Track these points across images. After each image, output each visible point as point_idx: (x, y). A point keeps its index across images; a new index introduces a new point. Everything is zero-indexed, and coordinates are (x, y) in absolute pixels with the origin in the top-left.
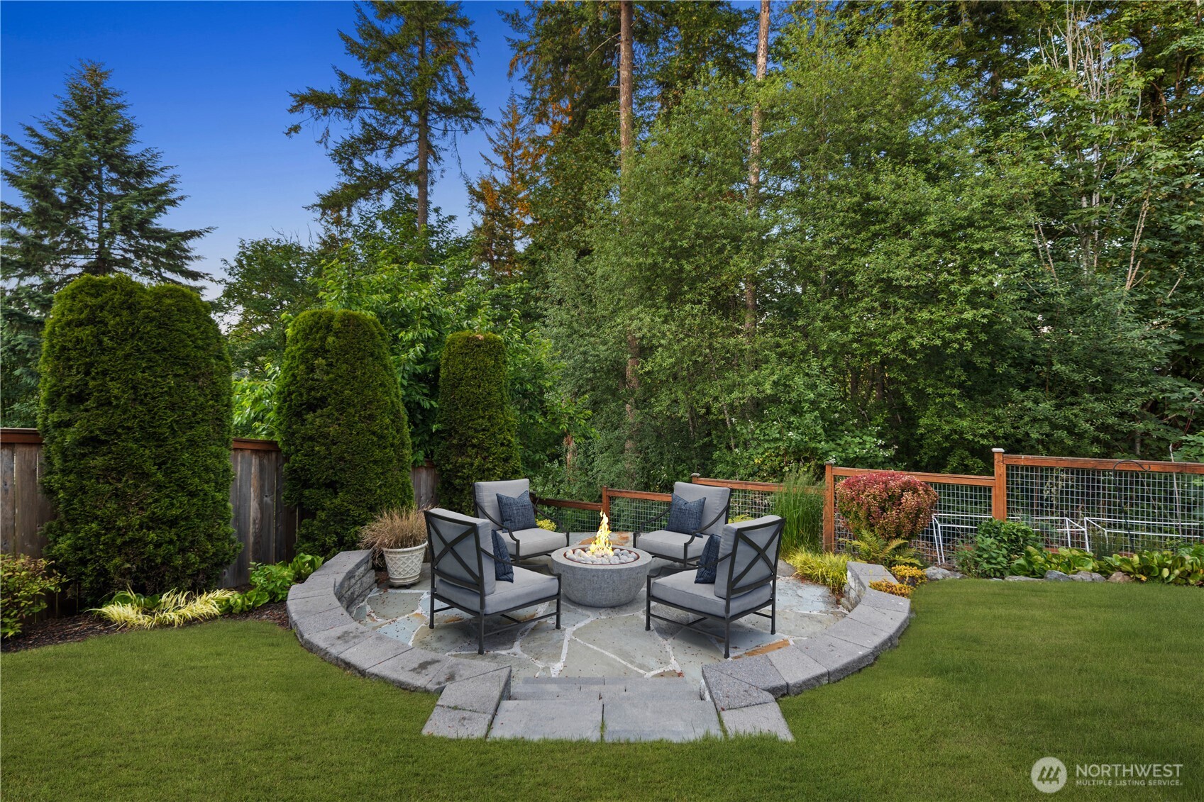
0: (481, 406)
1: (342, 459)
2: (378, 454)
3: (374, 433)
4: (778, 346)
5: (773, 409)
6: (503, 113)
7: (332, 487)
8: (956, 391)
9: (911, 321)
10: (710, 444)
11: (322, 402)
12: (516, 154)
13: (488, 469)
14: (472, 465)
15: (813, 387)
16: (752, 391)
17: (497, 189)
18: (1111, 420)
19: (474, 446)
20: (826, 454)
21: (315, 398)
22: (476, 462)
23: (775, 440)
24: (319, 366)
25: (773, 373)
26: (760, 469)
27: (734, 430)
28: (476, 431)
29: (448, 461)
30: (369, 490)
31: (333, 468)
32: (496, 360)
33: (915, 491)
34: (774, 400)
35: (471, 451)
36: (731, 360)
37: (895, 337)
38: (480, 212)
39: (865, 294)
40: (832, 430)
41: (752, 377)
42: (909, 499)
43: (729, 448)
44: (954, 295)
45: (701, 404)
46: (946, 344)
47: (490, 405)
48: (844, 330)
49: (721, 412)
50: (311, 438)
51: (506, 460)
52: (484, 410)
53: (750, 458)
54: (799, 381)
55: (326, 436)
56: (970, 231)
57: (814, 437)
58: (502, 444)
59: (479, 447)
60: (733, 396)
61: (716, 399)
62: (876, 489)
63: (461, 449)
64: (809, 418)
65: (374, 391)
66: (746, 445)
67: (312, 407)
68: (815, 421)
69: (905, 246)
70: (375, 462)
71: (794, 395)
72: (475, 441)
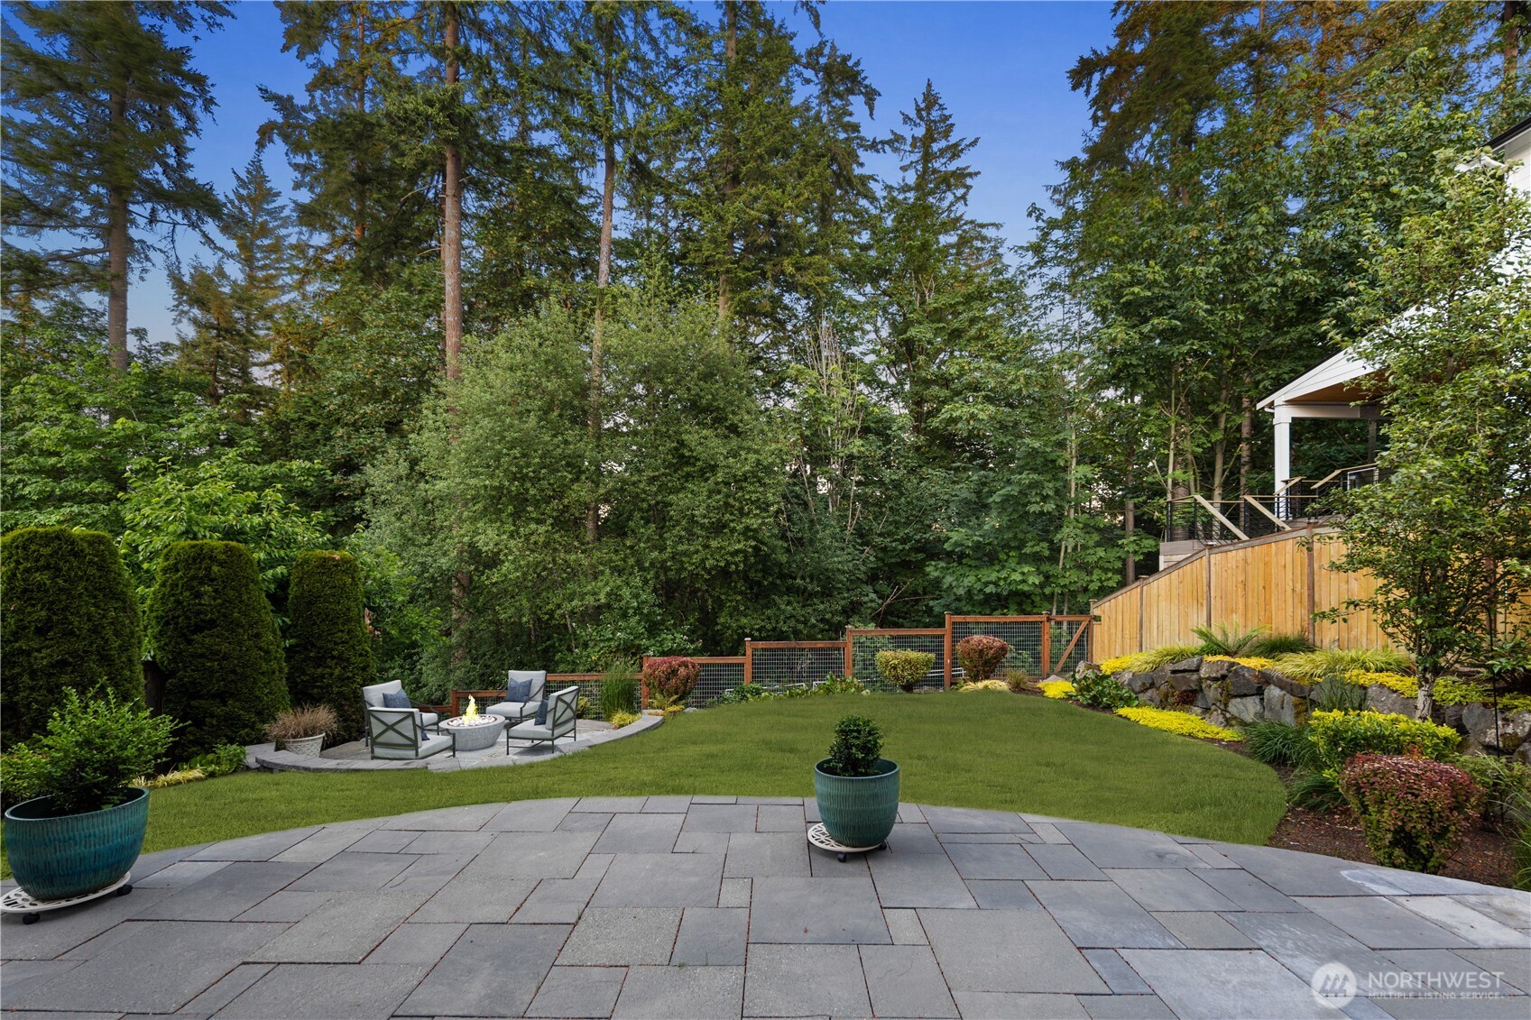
0: (340, 621)
1: (234, 672)
2: (264, 667)
3: (261, 649)
4: (611, 561)
5: (607, 615)
6: (238, 178)
7: (222, 697)
8: (739, 598)
9: (706, 547)
10: (553, 646)
11: (212, 624)
12: (259, 242)
13: (348, 678)
14: (331, 675)
15: (636, 596)
16: (590, 600)
17: (227, 290)
18: (828, 616)
19: (333, 658)
20: (647, 649)
21: (203, 621)
22: (337, 672)
23: (609, 640)
24: (206, 593)
25: (607, 584)
26: (596, 664)
27: (574, 633)
28: (336, 643)
29: (304, 673)
30: (257, 697)
31: (224, 680)
32: (353, 578)
33: (687, 666)
34: (608, 606)
35: (330, 662)
36: (573, 573)
37: (696, 558)
38: (195, 321)
39: (678, 523)
40: (653, 629)
41: (589, 588)
42: (682, 671)
43: (570, 650)
44: (733, 531)
45: (544, 610)
46: (728, 564)
47: (349, 620)
48: (662, 549)
49: (563, 616)
50: (202, 656)
51: (364, 669)
52: (343, 624)
53: (588, 656)
54: (626, 592)
55: (217, 653)
56: (744, 484)
57: (638, 636)
58: (361, 655)
59: (340, 658)
60: (574, 603)
61: (559, 606)
62: (664, 667)
63: (320, 661)
64: (633, 621)
65: (258, 612)
66: (586, 645)
67: (198, 629)
68: (639, 623)
69: (704, 488)
70: (263, 673)
71: (624, 602)
72: (335, 653)
